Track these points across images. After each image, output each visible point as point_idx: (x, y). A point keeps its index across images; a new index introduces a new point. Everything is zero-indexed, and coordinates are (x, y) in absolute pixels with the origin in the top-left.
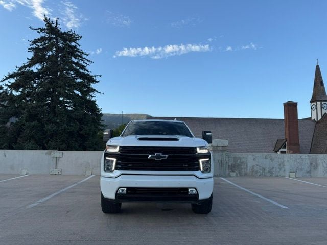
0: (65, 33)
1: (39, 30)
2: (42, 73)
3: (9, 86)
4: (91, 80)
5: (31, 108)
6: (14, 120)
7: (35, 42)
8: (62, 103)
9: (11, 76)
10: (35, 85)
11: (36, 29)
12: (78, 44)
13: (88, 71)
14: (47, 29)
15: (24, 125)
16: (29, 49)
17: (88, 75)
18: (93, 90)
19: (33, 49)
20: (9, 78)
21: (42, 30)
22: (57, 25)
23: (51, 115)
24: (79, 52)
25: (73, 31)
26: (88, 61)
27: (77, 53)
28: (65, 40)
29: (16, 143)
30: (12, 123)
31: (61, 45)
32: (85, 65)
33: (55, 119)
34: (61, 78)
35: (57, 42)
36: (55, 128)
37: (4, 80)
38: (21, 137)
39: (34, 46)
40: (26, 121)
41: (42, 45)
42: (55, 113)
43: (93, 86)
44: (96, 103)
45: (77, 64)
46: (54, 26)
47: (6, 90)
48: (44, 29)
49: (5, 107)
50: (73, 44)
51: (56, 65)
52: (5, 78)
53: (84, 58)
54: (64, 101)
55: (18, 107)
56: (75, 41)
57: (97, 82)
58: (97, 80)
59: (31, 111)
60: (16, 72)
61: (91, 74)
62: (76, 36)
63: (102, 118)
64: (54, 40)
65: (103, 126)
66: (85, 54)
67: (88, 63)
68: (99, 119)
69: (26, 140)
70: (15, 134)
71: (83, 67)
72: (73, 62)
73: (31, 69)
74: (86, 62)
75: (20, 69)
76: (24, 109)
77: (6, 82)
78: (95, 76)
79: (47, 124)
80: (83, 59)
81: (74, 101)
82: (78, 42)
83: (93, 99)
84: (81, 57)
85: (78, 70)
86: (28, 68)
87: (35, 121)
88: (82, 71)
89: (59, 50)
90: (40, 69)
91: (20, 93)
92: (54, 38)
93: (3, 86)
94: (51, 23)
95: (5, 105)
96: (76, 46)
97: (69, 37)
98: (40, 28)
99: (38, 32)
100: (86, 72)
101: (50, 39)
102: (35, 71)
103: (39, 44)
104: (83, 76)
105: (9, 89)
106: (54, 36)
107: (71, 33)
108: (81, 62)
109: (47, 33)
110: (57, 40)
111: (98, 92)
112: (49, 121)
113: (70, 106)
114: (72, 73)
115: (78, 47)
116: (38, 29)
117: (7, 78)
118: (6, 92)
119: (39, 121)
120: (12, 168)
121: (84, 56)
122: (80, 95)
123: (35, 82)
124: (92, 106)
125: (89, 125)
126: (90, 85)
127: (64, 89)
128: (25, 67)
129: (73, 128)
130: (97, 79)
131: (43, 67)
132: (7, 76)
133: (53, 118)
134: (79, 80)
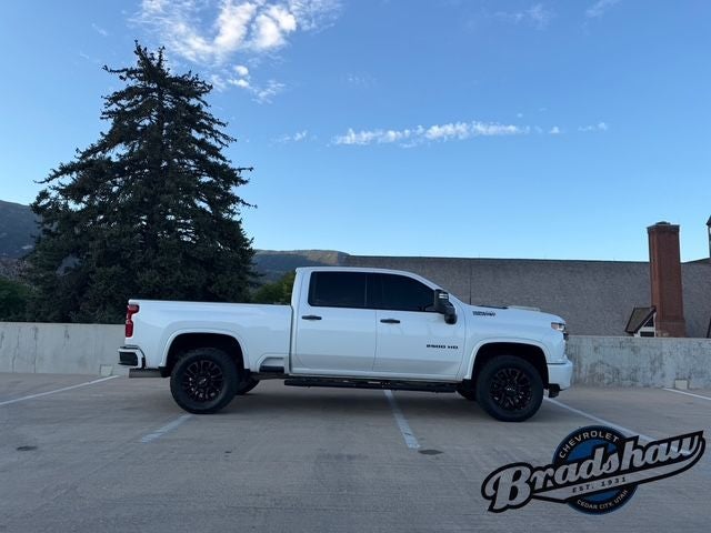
0: (176, 79)
1: (124, 74)
2: (130, 163)
3: (62, 192)
4: (231, 177)
5: (109, 238)
6: (71, 261)
7: (116, 98)
8: (171, 227)
9: (66, 170)
10: (115, 189)
11: (118, 71)
12: (204, 102)
13: (223, 159)
14: (140, 71)
15: (93, 272)
16: (104, 113)
17: (225, 166)
18: (235, 200)
19: (111, 114)
20: (61, 174)
21: (130, 72)
22: (161, 60)
23: (150, 252)
24: (206, 119)
25: (193, 75)
26: (225, 137)
27: (203, 121)
28: (176, 94)
29: (77, 309)
30: (67, 269)
31: (168, 105)
32: (219, 146)
33: (159, 259)
34: (170, 175)
35: (161, 98)
36: (158, 278)
37: (52, 178)
38: (87, 299)
39: (114, 107)
40: (99, 265)
41: (129, 105)
42: (156, 248)
43: (235, 190)
44: (242, 226)
45: (202, 144)
46: (154, 63)
47: (55, 199)
48: (135, 72)
49: (53, 235)
50: (193, 102)
51: (159, 147)
52: (53, 174)
53: (217, 132)
54: (176, 224)
55: (80, 236)
56: (197, 95)
57: (243, 182)
58: (245, 179)
59: (108, 245)
60: (76, 161)
61: (231, 166)
62: (199, 85)
63: (254, 259)
64: (154, 94)
65: (254, 275)
66: (219, 123)
67: (225, 142)
68: (247, 261)
69: (98, 305)
70: (74, 292)
71: (214, 151)
72: (194, 141)
73: (108, 155)
74: (221, 139)
75: (85, 155)
76: (93, 239)
77: (55, 182)
78: (240, 170)
79: (142, 271)
80: (213, 133)
81: (197, 223)
82: (203, 97)
83: (236, 218)
84: (210, 128)
85: (205, 156)
86: (100, 153)
87: (115, 264)
88: (212, 159)
89: (165, 114)
90: (125, 156)
91: (83, 205)
92: (154, 90)
93: (49, 191)
94: (149, 56)
95: (53, 229)
96: (199, 105)
97: (187, 87)
98: (126, 70)
99: (121, 77)
100: (221, 162)
101: (145, 92)
102: (115, 159)
103: (124, 102)
104: (214, 170)
105: (60, 197)
106: (156, 86)
107: (190, 79)
108: (211, 141)
109: (140, 79)
110: (161, 94)
111: (244, 203)
112: (145, 264)
113: (186, 234)
114: (192, 163)
115: (204, 109)
116: (123, 71)
117: (57, 175)
118: (55, 203)
119: (125, 263)
120: (82, 362)
121: (215, 127)
122: (208, 209)
123: (115, 184)
124: (233, 233)
125: (228, 272)
126: (228, 188)
127: (177, 198)
128: (93, 150)
129: (194, 279)
130: (243, 175)
131: (131, 152)
132: (59, 170)
133: (154, 258)
134: (206, 179)
